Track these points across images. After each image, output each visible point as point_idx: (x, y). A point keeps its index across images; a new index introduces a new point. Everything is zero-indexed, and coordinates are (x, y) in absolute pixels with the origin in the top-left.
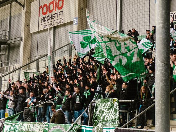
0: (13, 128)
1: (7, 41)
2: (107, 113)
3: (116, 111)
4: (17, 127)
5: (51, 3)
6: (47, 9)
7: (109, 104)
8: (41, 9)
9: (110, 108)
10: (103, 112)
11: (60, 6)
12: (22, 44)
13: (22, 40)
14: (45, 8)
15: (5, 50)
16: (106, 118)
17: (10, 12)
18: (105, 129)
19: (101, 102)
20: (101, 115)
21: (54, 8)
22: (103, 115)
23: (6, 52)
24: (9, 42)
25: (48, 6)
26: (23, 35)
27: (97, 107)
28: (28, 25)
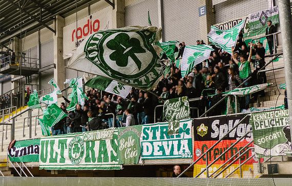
0: (77, 140)
1: (39, 69)
2: (177, 112)
3: (186, 108)
4: (82, 137)
5: (85, 26)
6: (81, 32)
7: (178, 103)
8: (75, 33)
9: (180, 107)
10: (173, 112)
11: (96, 28)
12: (56, 71)
13: (55, 67)
14: (79, 31)
15: (36, 79)
16: (177, 117)
17: (39, 39)
18: (182, 122)
19: (170, 102)
20: (172, 114)
21: (89, 32)
22: (174, 114)
23: (37, 82)
24: (40, 70)
25: (82, 29)
26: (56, 62)
27: (166, 108)
28: (61, 51)
